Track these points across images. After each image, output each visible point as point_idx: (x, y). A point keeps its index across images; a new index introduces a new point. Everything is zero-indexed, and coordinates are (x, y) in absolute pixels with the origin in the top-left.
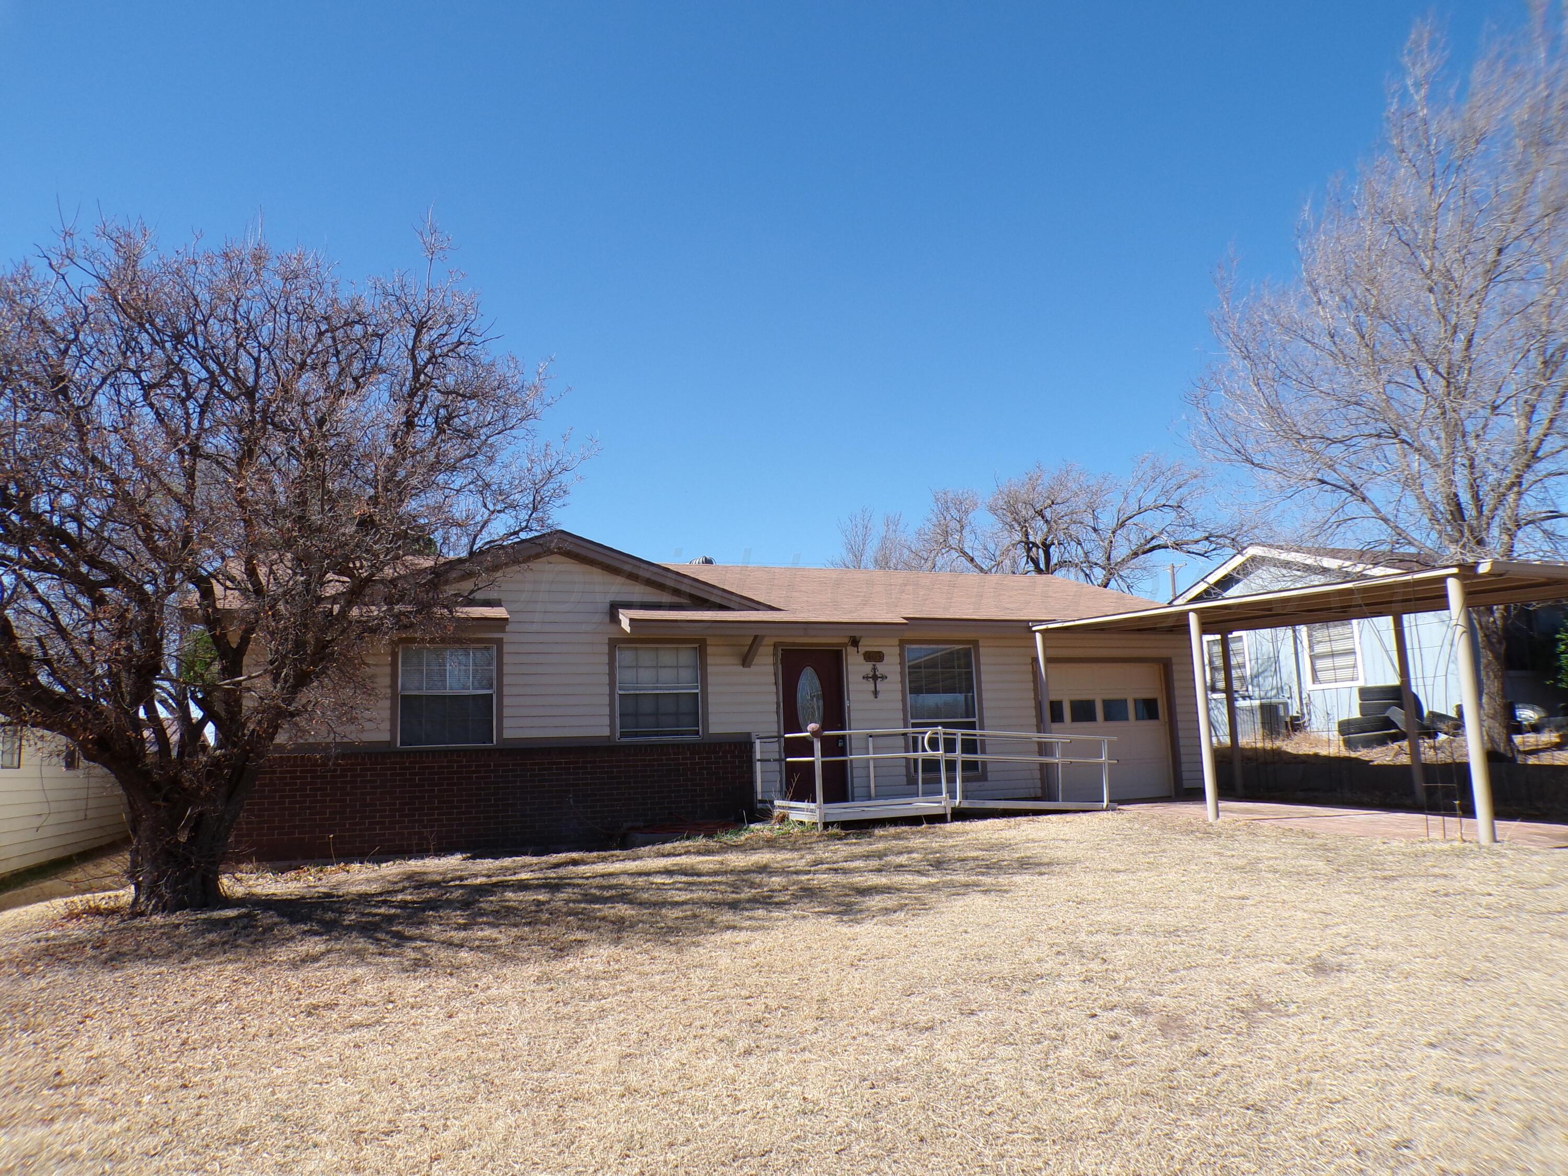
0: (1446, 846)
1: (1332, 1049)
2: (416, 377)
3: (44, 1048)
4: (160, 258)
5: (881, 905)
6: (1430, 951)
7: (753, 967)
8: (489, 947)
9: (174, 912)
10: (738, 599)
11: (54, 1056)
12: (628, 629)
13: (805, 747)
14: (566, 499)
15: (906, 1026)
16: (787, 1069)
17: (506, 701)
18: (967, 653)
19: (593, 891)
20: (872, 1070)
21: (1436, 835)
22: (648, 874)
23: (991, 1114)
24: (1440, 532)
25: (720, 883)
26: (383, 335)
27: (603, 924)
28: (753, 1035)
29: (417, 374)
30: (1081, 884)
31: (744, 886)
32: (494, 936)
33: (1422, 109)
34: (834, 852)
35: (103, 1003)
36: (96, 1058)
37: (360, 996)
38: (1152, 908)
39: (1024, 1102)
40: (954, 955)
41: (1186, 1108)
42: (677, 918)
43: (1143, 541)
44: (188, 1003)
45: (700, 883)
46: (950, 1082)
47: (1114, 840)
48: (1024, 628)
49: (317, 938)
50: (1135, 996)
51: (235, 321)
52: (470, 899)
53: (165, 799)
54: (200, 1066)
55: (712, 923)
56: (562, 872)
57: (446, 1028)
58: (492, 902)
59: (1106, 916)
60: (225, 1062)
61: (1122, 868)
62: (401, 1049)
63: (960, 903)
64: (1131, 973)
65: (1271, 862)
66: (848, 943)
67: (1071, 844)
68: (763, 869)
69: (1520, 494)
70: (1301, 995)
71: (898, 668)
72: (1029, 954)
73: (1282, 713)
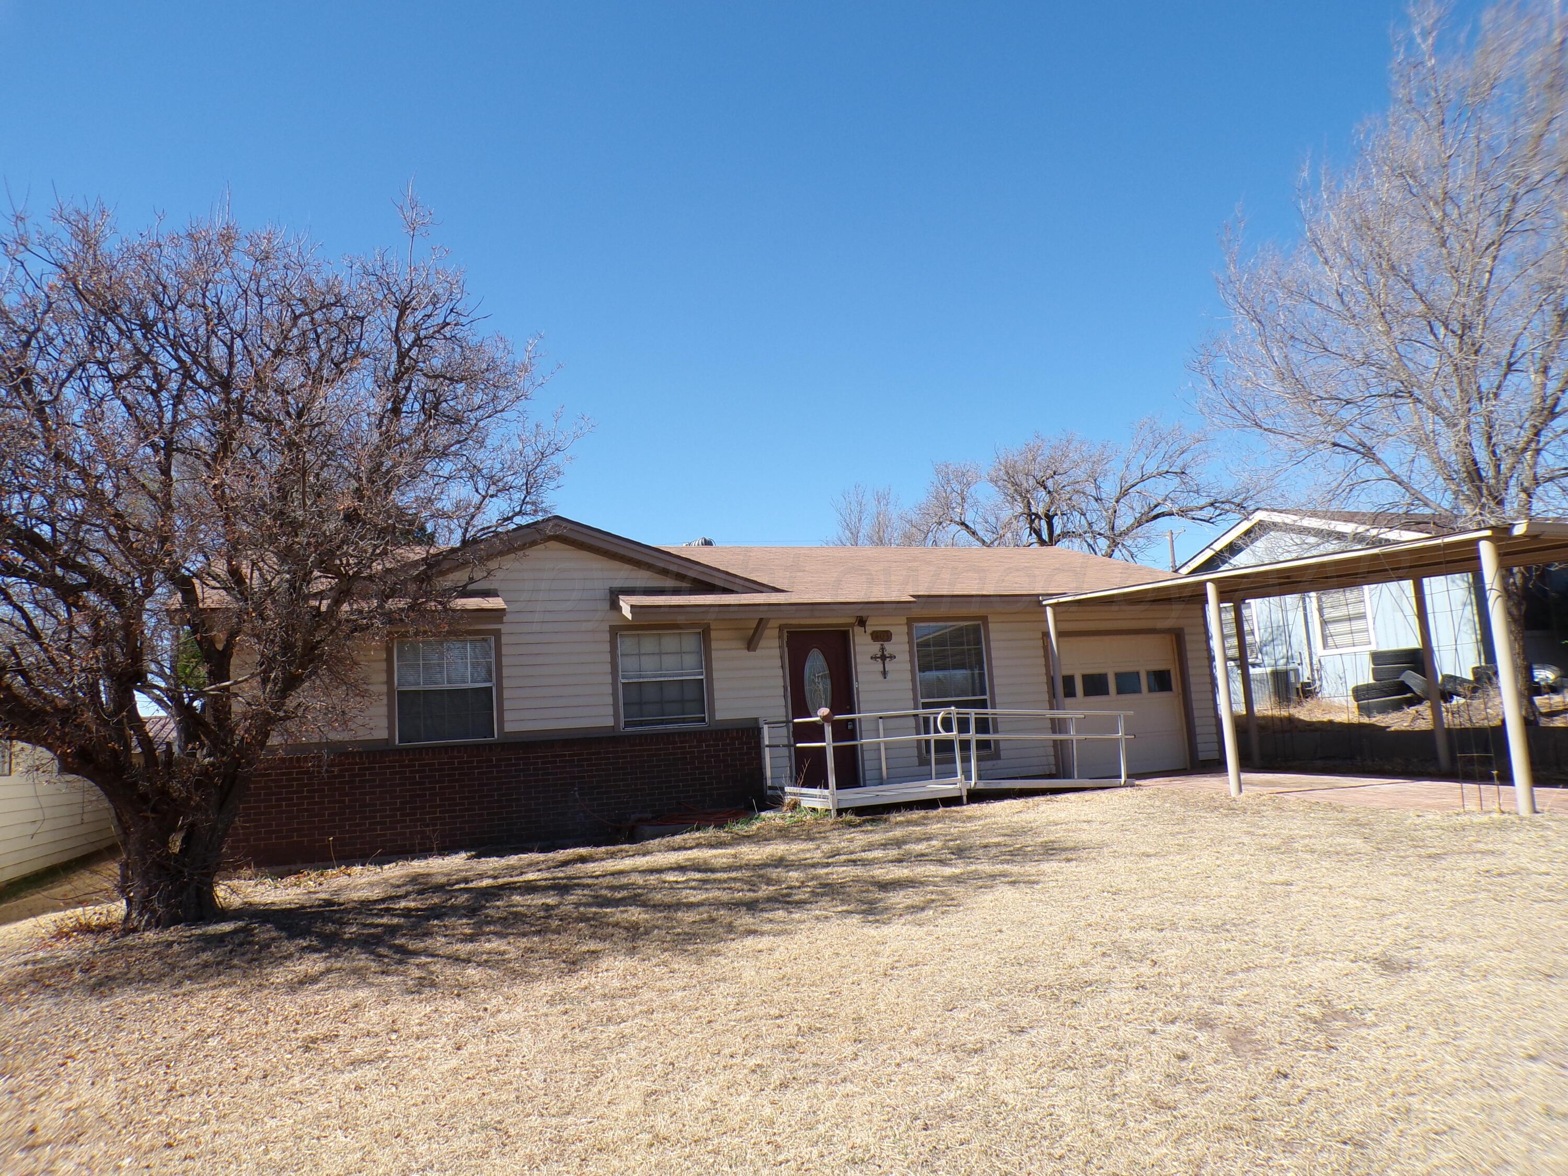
0: (1485, 819)
1: (1424, 1066)
2: (400, 361)
3: (19, 1099)
4: (122, 242)
5: (909, 902)
6: (1501, 942)
7: (780, 980)
8: (497, 962)
9: (168, 927)
10: (742, 582)
11: (30, 1107)
12: (629, 616)
13: (815, 732)
14: (561, 480)
15: (953, 1048)
16: (830, 1107)
17: (506, 694)
18: (976, 629)
19: (604, 892)
20: (922, 1105)
21: (1471, 806)
22: (660, 871)
23: (1061, 1157)
24: (1456, 493)
25: (735, 880)
26: (364, 318)
27: (616, 931)
28: (788, 1064)
29: (402, 356)
30: (1112, 871)
31: (761, 883)
32: (502, 948)
33: (1430, 59)
34: (851, 841)
35: (87, 1040)
36: (75, 1110)
37: (361, 1025)
38: (1192, 897)
39: (1097, 1141)
40: (993, 959)
41: (1276, 1144)
42: (694, 922)
43: (1146, 509)
44: (179, 1037)
45: (715, 880)
46: (1011, 1120)
47: (1138, 820)
48: (1034, 603)
49: (316, 956)
50: (1196, 1005)
51: (204, 306)
52: (476, 905)
53: (154, 810)
54: (186, 1118)
55: (730, 928)
56: (570, 870)
57: (454, 1063)
58: (499, 908)
59: (1145, 909)
60: (214, 1112)
61: (1152, 851)
62: (404, 1091)
63: (990, 897)
64: (1187, 978)
65: (1307, 841)
66: (879, 948)
67: (1094, 825)
68: (780, 862)
69: (1538, 452)
70: (1379, 1000)
71: (907, 647)
72: (1073, 956)
73: (1293, 679)
